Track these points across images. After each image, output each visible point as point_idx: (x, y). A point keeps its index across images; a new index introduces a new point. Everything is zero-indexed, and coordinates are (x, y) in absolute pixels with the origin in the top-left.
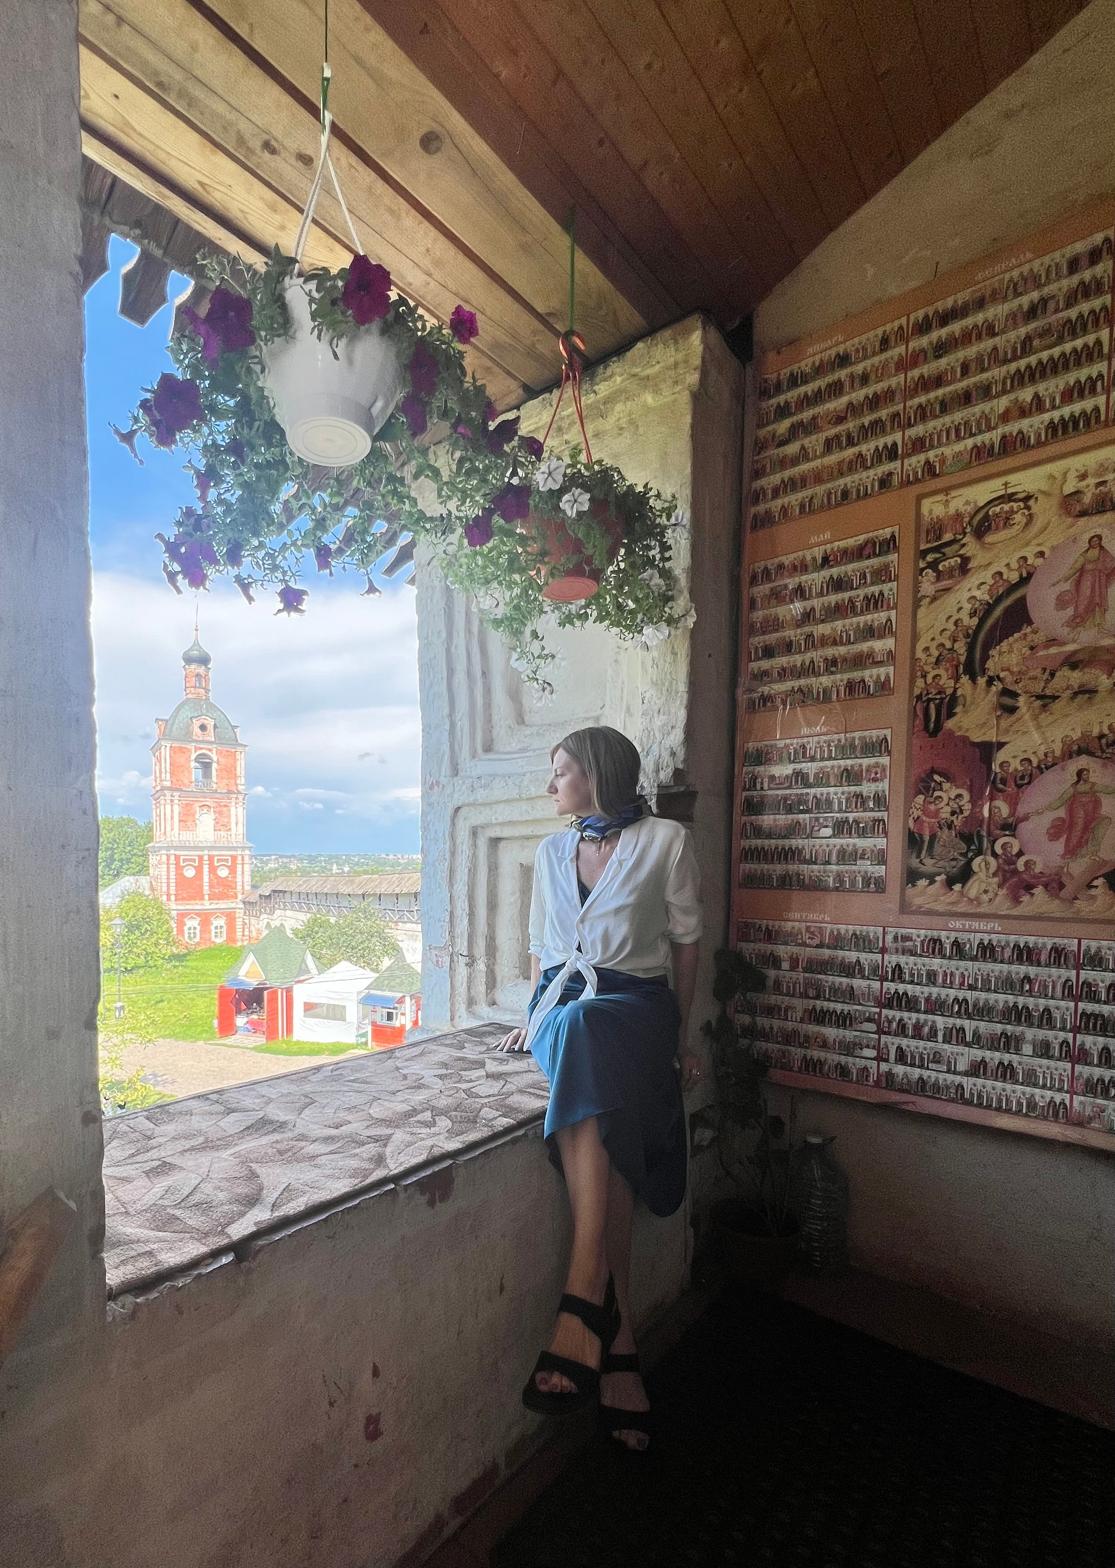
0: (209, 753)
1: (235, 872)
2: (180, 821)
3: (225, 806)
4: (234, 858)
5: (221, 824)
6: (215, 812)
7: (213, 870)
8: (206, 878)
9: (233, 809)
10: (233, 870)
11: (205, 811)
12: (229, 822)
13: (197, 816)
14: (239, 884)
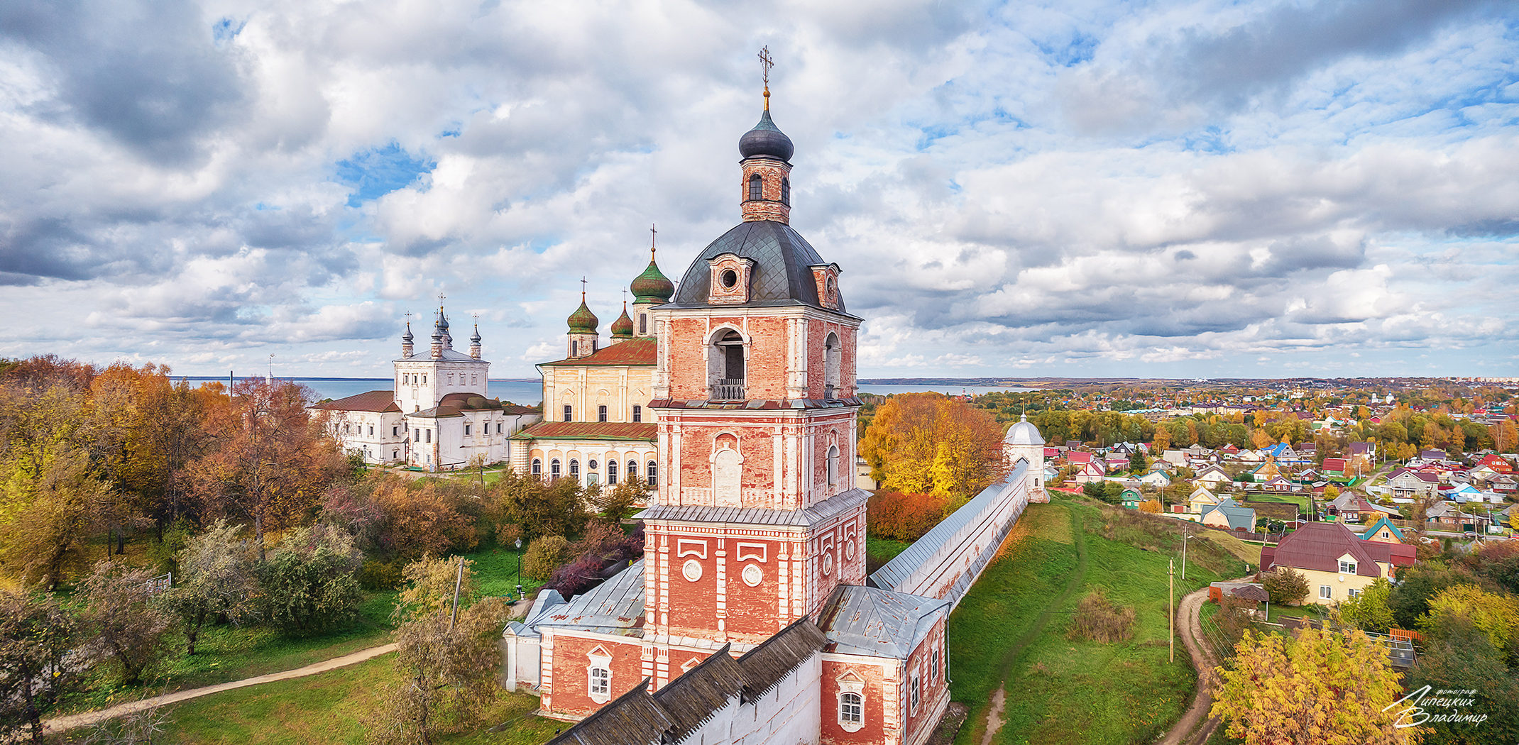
0: (735, 328)
1: (775, 577)
2: (683, 467)
3: (764, 435)
4: (773, 547)
5: (755, 476)
6: (744, 448)
7: (734, 569)
8: (721, 587)
9: (777, 441)
10: (770, 569)
11: (726, 445)
12: (771, 469)
13: (711, 459)
14: (783, 603)
